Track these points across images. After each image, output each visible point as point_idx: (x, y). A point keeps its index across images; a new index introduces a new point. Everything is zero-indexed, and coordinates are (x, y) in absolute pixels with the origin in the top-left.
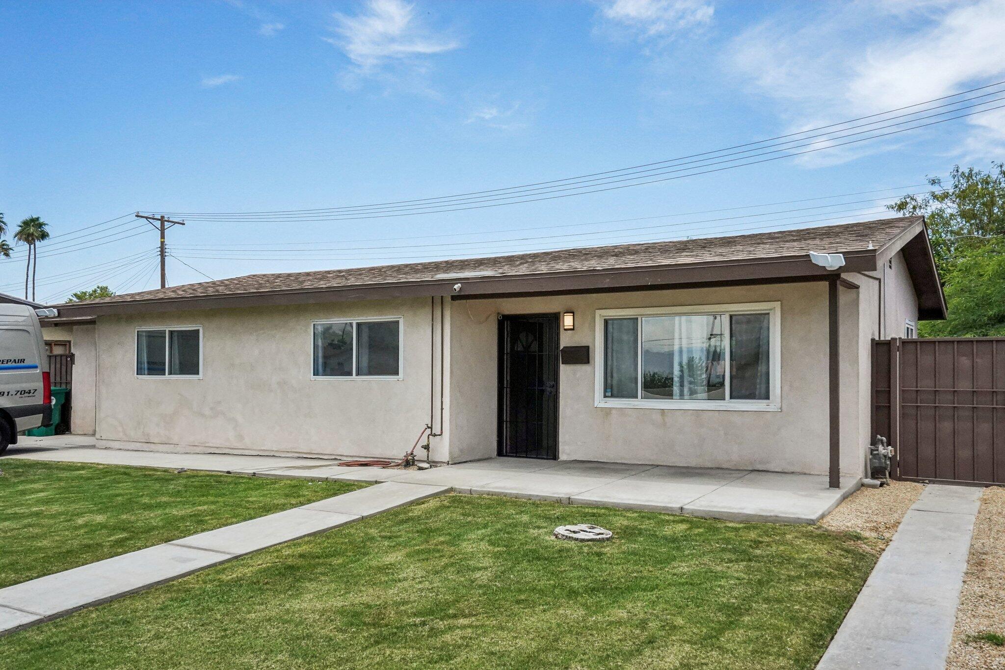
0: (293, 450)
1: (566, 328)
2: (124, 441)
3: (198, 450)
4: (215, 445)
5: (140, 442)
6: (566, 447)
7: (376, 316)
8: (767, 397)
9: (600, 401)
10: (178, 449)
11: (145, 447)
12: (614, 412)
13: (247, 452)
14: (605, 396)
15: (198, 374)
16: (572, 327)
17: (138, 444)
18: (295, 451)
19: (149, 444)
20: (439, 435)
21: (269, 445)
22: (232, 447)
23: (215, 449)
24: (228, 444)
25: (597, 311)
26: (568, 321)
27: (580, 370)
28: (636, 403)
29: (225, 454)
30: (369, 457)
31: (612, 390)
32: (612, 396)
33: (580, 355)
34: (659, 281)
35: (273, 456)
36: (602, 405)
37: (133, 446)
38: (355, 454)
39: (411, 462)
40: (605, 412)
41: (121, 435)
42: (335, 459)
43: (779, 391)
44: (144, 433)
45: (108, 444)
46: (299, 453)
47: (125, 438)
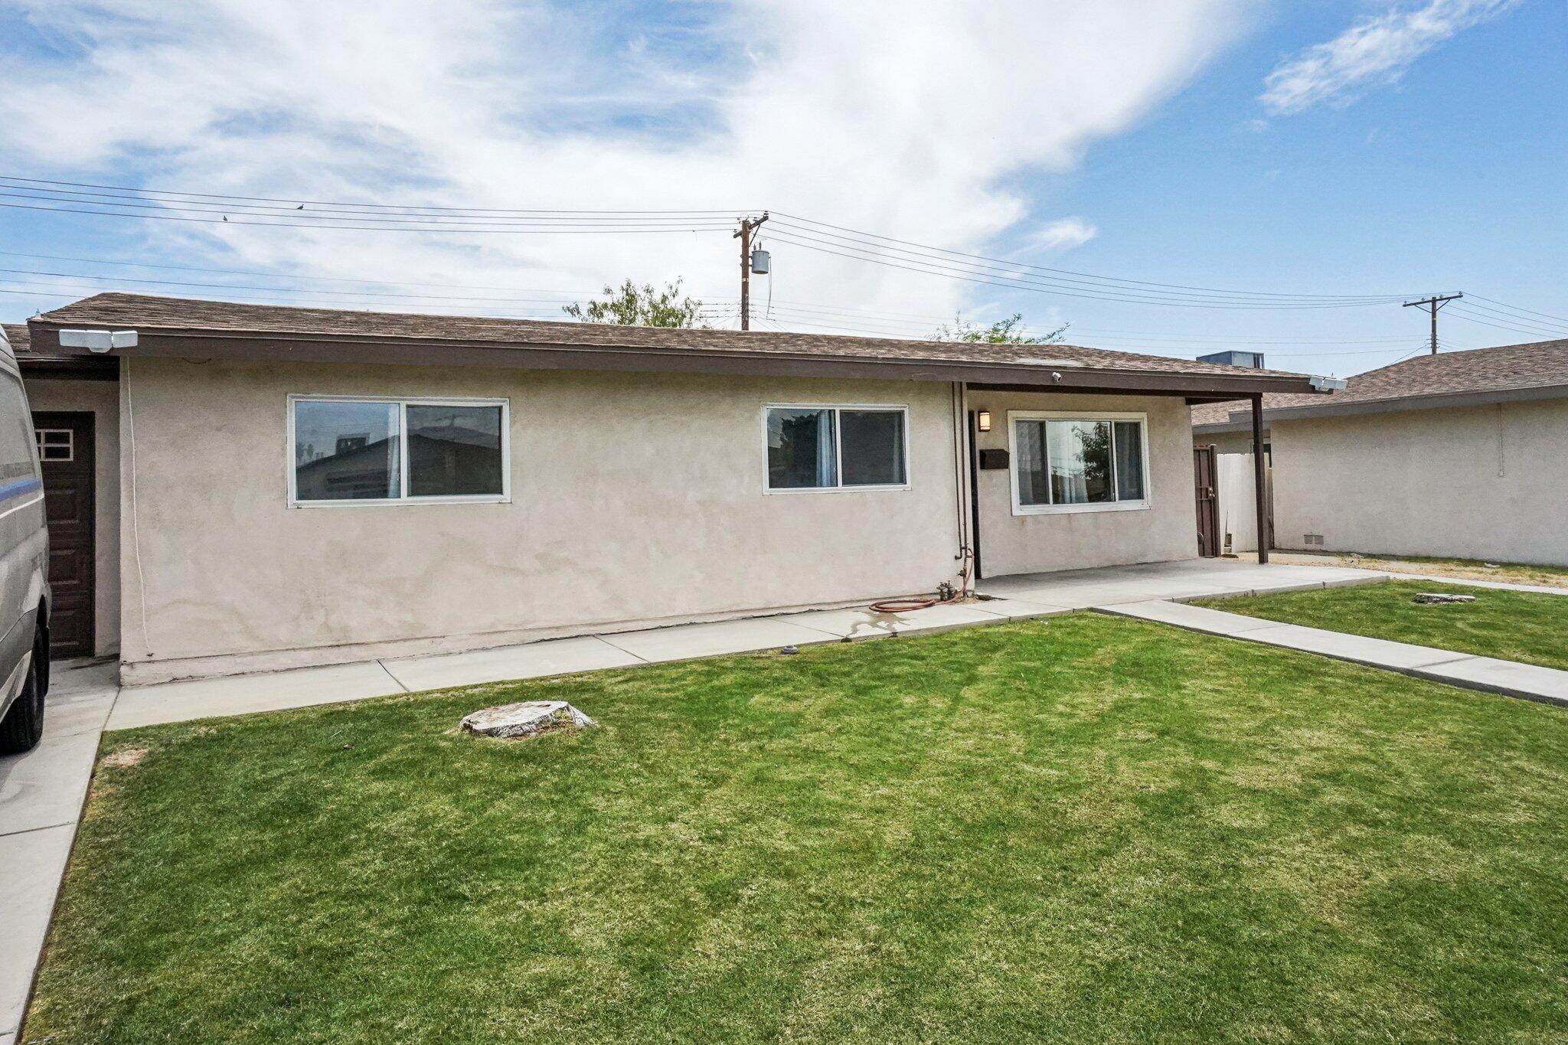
0: (734, 609)
1: (982, 428)
2: (252, 654)
3: (502, 639)
4: (552, 625)
5: (308, 649)
6: (988, 564)
7: (869, 402)
8: (1142, 496)
9: (1020, 508)
10: (446, 645)
11: (333, 656)
12: (1030, 519)
14: (1021, 504)
15: (499, 490)
16: (989, 428)
17: (306, 653)
18: (738, 609)
19: (344, 650)
21: (685, 605)
23: (553, 631)
24: (588, 618)
25: (1009, 411)
26: (985, 421)
27: (996, 475)
28: (1050, 509)
29: (577, 637)
31: (1025, 497)
32: (1024, 504)
33: (1001, 460)
35: (691, 624)
36: (1022, 512)
37: (307, 657)
38: (844, 599)
39: (947, 595)
40: (1023, 520)
41: (240, 642)
42: (810, 611)
43: (1149, 492)
44: (327, 626)
45: (181, 670)
46: (742, 611)
47: (254, 646)
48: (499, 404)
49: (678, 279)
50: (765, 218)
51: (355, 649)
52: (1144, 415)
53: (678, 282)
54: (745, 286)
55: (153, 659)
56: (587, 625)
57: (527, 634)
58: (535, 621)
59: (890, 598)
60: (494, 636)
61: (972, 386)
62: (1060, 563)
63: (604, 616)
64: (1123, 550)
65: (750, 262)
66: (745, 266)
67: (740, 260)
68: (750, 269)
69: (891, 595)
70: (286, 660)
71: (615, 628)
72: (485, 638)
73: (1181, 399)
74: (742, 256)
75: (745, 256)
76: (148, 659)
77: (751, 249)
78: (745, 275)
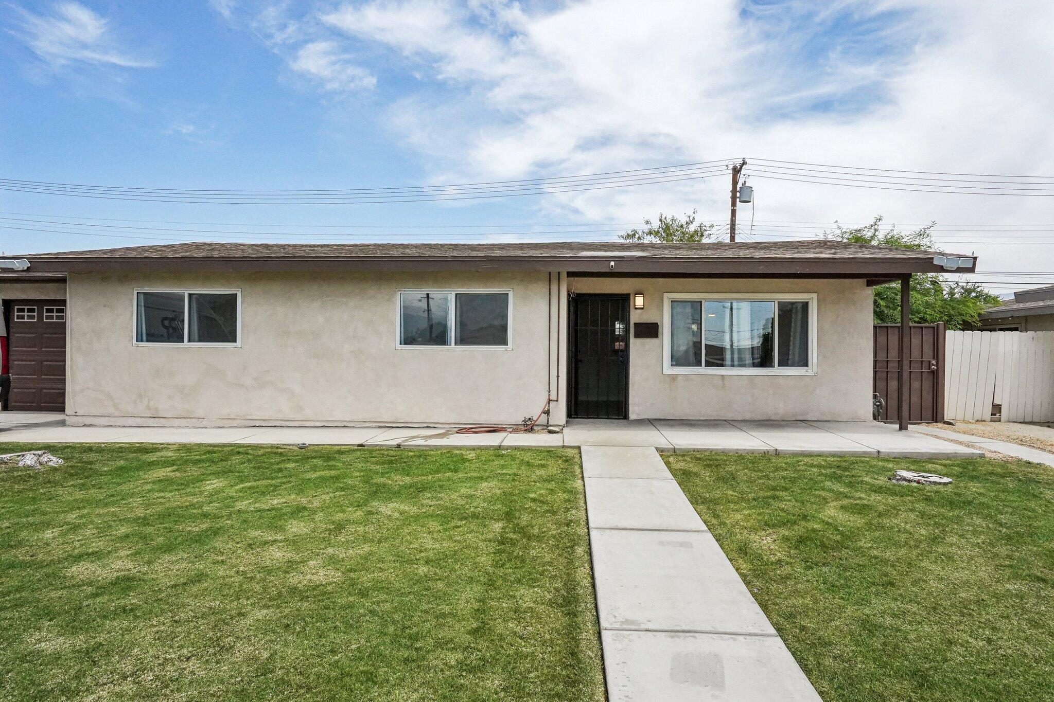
0: (372, 420)
1: (636, 307)
2: (116, 417)
3: (234, 423)
5: (141, 417)
6: (636, 409)
7: (482, 288)
8: (806, 364)
9: (668, 369)
10: (205, 423)
11: (151, 422)
12: (680, 378)
13: (308, 424)
14: (672, 365)
15: (235, 341)
16: (642, 307)
17: (140, 419)
18: (375, 420)
19: (156, 419)
20: (554, 401)
21: (340, 415)
22: (285, 419)
23: (262, 421)
24: (281, 416)
25: (665, 294)
26: (639, 301)
27: (650, 342)
28: (700, 370)
29: (275, 426)
30: (471, 424)
31: (677, 361)
32: (677, 365)
33: (649, 330)
34: (807, 271)
35: (345, 426)
36: (670, 372)
37: (139, 421)
38: (453, 422)
39: (529, 426)
40: (674, 378)
41: (111, 410)
42: (427, 427)
43: (815, 361)
44: (148, 407)
45: (88, 421)
46: (380, 422)
47: (117, 414)
48: (235, 292)
49: (693, 211)
50: (744, 163)
51: (163, 420)
52: (815, 296)
53: (694, 213)
54: (733, 213)
55: (77, 414)
56: (281, 420)
57: (247, 422)
58: (251, 415)
59: (491, 424)
60: (229, 421)
61: (570, 274)
62: (710, 412)
63: (291, 416)
64: (778, 407)
65: (738, 194)
66: (734, 198)
67: (730, 195)
68: (738, 200)
69: (493, 423)
70: (130, 421)
71: (297, 424)
72: (225, 421)
73: (863, 281)
74: (732, 191)
75: (734, 191)
76: (75, 414)
77: (739, 185)
78: (734, 204)
